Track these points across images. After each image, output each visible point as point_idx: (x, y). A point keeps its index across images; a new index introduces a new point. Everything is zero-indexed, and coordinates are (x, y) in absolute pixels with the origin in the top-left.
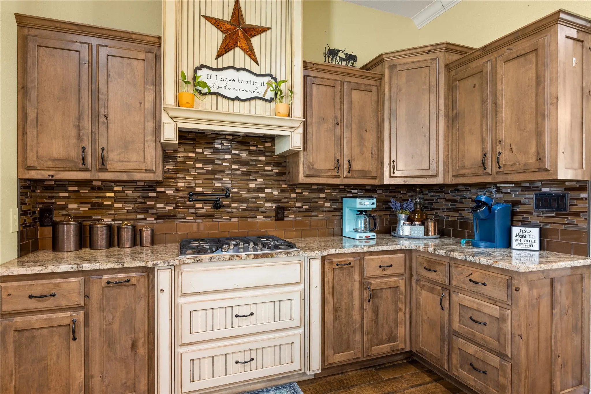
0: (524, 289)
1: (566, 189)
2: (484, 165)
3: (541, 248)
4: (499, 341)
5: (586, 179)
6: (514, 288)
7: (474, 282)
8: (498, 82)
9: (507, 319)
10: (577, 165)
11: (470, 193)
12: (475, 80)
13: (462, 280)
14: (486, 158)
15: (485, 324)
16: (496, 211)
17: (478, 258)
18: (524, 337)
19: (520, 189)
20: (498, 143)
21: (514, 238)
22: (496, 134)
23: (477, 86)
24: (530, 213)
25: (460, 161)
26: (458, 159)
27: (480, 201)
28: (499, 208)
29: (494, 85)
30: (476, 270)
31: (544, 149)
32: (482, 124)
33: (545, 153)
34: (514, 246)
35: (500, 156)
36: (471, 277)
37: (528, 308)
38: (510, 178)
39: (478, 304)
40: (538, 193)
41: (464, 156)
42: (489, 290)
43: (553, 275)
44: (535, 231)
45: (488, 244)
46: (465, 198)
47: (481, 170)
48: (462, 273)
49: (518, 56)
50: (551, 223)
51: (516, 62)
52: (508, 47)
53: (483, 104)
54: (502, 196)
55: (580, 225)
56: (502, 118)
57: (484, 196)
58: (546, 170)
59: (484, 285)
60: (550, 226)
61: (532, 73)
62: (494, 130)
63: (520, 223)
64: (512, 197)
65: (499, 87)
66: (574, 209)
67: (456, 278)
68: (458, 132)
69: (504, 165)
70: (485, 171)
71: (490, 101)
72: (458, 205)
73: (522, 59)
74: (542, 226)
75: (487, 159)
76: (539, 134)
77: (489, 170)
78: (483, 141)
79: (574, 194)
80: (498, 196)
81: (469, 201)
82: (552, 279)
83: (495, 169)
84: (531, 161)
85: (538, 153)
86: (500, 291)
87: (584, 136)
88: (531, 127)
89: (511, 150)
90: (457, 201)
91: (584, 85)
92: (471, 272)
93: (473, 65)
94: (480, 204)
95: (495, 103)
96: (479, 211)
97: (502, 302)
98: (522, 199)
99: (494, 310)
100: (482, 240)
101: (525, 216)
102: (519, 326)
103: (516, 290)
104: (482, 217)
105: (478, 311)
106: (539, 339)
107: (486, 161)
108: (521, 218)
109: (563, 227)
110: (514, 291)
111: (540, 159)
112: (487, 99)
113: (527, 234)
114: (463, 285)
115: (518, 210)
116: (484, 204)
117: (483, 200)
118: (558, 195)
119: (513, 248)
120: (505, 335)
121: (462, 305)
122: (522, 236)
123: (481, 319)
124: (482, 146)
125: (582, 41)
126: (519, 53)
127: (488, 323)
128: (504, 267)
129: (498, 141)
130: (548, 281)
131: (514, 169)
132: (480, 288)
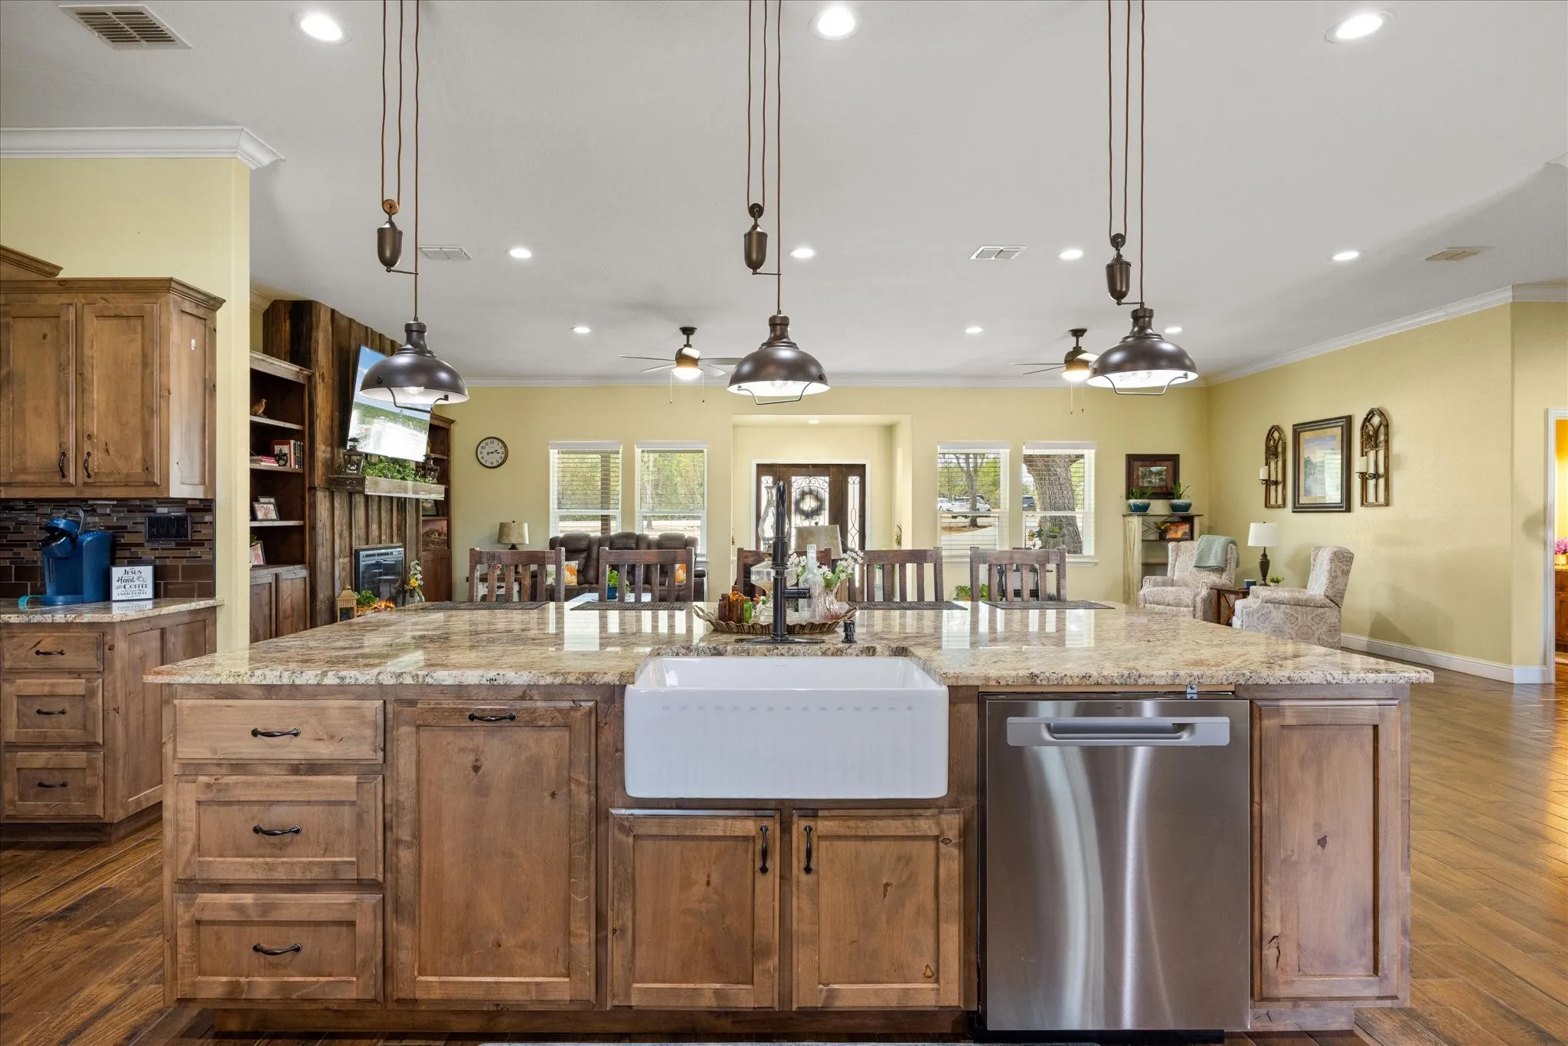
0: (121, 646)
1: (188, 510)
2: (62, 471)
3: (157, 594)
4: (85, 728)
5: (209, 497)
6: (107, 647)
7: (44, 653)
8: (87, 344)
9: (97, 693)
10: (197, 480)
11: (37, 515)
12: (46, 327)
13: (22, 656)
14: (65, 459)
15: (63, 712)
16: (84, 544)
17: (50, 615)
18: (122, 711)
19: (126, 509)
20: (85, 439)
21: (115, 584)
22: (83, 424)
23: (49, 338)
24: (141, 545)
25: (15, 458)
26: (11, 455)
27: (57, 529)
28: (89, 539)
29: (79, 345)
30: (47, 634)
31: (153, 456)
32: (58, 403)
33: (153, 462)
34: (115, 597)
35: (90, 459)
36: (38, 648)
37: (127, 671)
38: (105, 493)
39: (52, 685)
40: (152, 515)
41: (24, 451)
42: (70, 660)
43: (164, 624)
44: (147, 572)
45: (70, 597)
46: (25, 523)
47: (58, 478)
48: (22, 646)
49: (116, 316)
50: (169, 558)
51: (114, 322)
52: (103, 296)
53: (60, 371)
54: (97, 519)
55: (204, 557)
56: (93, 400)
57: (64, 521)
58: (155, 485)
59: (62, 653)
60: (168, 562)
61: (136, 347)
62: (79, 415)
63: (126, 561)
64: (114, 520)
65: (87, 352)
66: (197, 537)
67: (11, 655)
68: (11, 409)
69: (96, 474)
70: (64, 480)
71: (72, 368)
72: (10, 537)
73: (123, 322)
74: (158, 562)
75: (68, 460)
76: (147, 435)
77: (72, 480)
78: (61, 431)
79: (197, 516)
80: (90, 519)
81: (36, 529)
82: (162, 629)
83: (82, 476)
84: (135, 471)
85: (144, 460)
86: (86, 655)
87: (207, 442)
88: (135, 422)
89: (107, 451)
90: (9, 529)
91: (207, 376)
92: (38, 639)
93: (44, 299)
94: (56, 533)
95: (80, 374)
96: (54, 544)
97: (90, 671)
98: (129, 524)
99: (78, 686)
100: (60, 592)
101: (133, 549)
102: (115, 696)
103: (110, 649)
104: (59, 554)
105: (52, 695)
106: (144, 712)
107: (65, 464)
108: (127, 554)
109: (184, 562)
110: (107, 651)
111: (147, 469)
112: (68, 365)
113: (135, 576)
114: (24, 665)
115: (122, 541)
116: (63, 533)
117: (62, 526)
118: (177, 518)
119: (114, 599)
120: (95, 714)
121: (22, 696)
122: (127, 581)
123: (55, 705)
124: (60, 438)
125: (205, 320)
126: (118, 312)
127: (67, 708)
128: (92, 621)
129: (86, 434)
130: (157, 633)
131: (111, 480)
132: (57, 661)
